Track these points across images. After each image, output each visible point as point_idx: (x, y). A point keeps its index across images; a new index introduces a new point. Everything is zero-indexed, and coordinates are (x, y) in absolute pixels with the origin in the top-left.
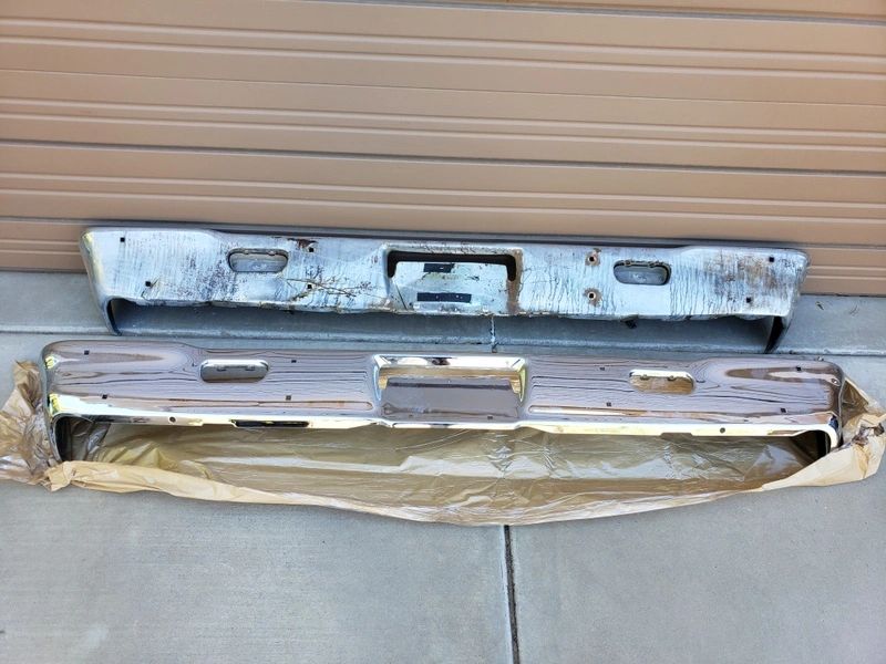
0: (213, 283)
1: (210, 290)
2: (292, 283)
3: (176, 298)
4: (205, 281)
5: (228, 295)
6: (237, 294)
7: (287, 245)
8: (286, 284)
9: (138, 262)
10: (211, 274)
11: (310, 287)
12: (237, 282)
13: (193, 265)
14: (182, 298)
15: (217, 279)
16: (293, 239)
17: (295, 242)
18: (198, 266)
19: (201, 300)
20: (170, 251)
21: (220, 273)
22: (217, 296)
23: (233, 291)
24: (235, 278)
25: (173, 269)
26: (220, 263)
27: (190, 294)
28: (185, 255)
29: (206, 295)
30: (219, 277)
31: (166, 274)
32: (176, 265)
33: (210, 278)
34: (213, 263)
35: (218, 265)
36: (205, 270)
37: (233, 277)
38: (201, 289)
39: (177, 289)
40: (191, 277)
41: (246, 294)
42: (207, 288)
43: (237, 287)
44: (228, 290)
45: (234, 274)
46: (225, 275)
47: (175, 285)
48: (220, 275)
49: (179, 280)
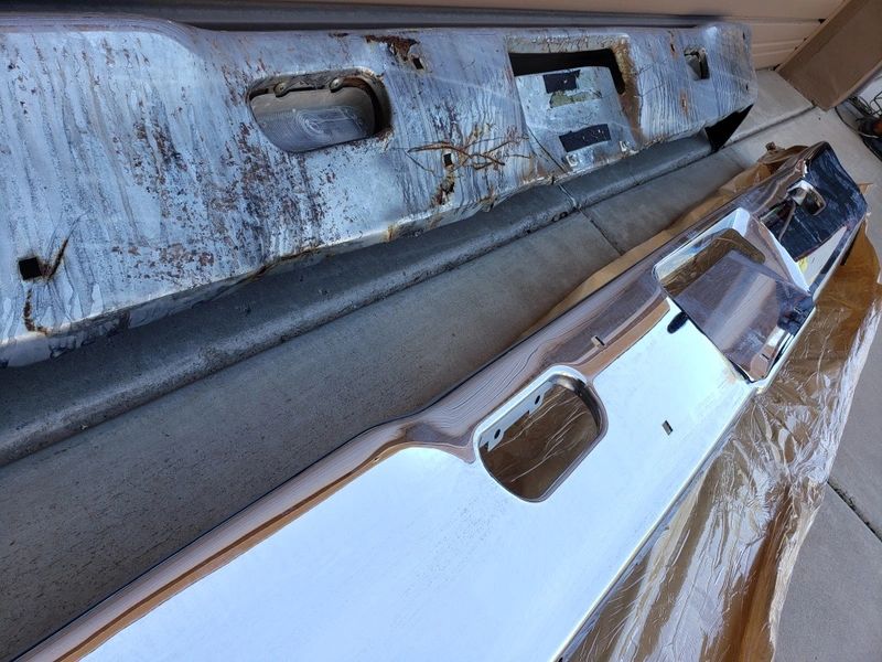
0: (255, 204)
1: (258, 230)
3: (165, 290)
4: (231, 202)
5: (309, 230)
6: (327, 221)
10: (235, 173)
12: (316, 183)
13: (171, 156)
14: (186, 284)
15: (260, 189)
16: (373, 37)
18: (185, 155)
19: (245, 270)
20: (67, 110)
21: (258, 170)
22: (282, 244)
23: (316, 215)
24: (303, 172)
25: (109, 182)
26: (245, 131)
27: (205, 259)
28: (129, 121)
29: (252, 248)
30: (261, 179)
31: (90, 210)
32: (114, 164)
33: (239, 189)
34: (225, 136)
35: (243, 141)
36: (213, 164)
37: (296, 171)
38: (232, 234)
39: (156, 256)
40: (182, 199)
41: (351, 214)
42: (245, 224)
43: (319, 200)
44: (303, 215)
45: (295, 161)
46: (275, 169)
47: (144, 242)
48: (260, 172)
49: (149, 221)
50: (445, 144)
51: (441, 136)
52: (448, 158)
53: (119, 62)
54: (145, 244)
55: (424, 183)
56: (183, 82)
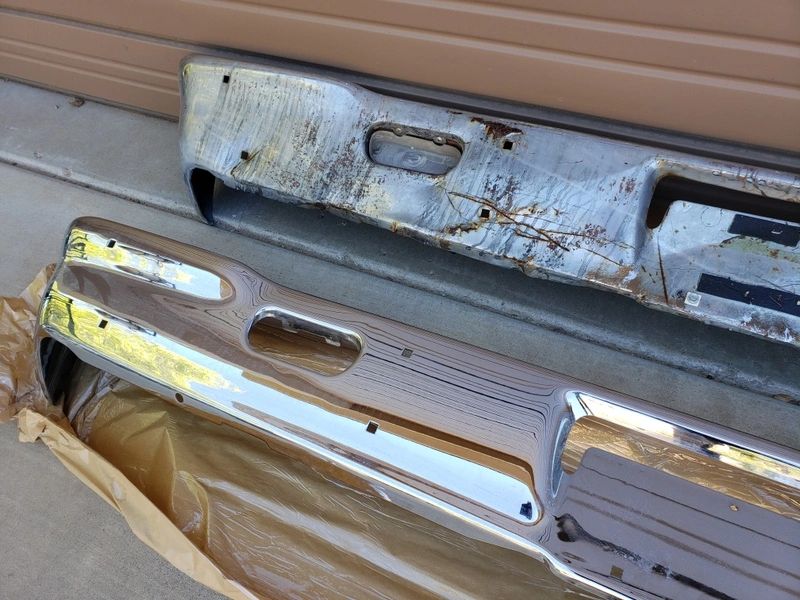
0: (333, 174)
1: (326, 185)
2: (457, 200)
4: (322, 169)
5: (351, 199)
6: (363, 201)
7: (466, 130)
8: (445, 200)
9: (239, 118)
10: (334, 157)
11: (485, 214)
12: (369, 181)
15: (340, 169)
16: (480, 121)
17: (483, 126)
18: (319, 140)
19: (309, 198)
21: (347, 160)
22: (334, 198)
23: (360, 194)
24: (368, 172)
26: (353, 142)
27: (296, 184)
28: (305, 118)
29: (318, 191)
30: (344, 165)
31: (271, 145)
32: (290, 132)
33: (330, 165)
34: (341, 140)
35: (349, 146)
36: (327, 149)
37: (366, 170)
40: (303, 157)
41: (379, 204)
42: (321, 180)
43: (366, 189)
44: (352, 191)
45: (368, 165)
46: (355, 164)
48: (347, 162)
49: (287, 158)
50: (487, 202)
51: (488, 196)
54: (279, 166)
55: (448, 215)
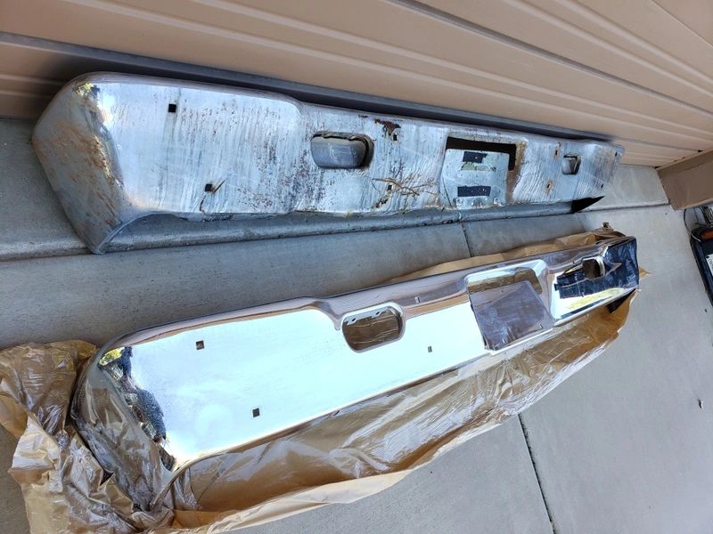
0: (297, 187)
1: (293, 197)
2: (377, 183)
3: (250, 211)
4: (287, 183)
5: (314, 202)
6: (322, 201)
7: (371, 128)
8: (371, 186)
9: (196, 150)
10: (294, 171)
12: (325, 183)
14: (259, 211)
15: (301, 180)
17: (382, 126)
18: (279, 159)
19: (282, 212)
20: (244, 131)
21: (304, 172)
22: (300, 205)
23: (319, 197)
24: (322, 177)
25: (247, 163)
26: (305, 154)
27: (269, 203)
28: (263, 139)
29: (288, 204)
30: (303, 176)
31: (236, 172)
32: (251, 156)
33: (293, 178)
34: (296, 154)
35: (302, 158)
36: (287, 165)
37: (319, 176)
38: (283, 196)
39: (252, 197)
40: (269, 177)
41: (334, 201)
42: (289, 193)
43: (323, 192)
44: (314, 196)
45: (320, 172)
46: (310, 173)
47: (249, 190)
49: (255, 182)
50: (391, 180)
51: (391, 176)
52: (390, 187)
53: (270, 116)
55: (373, 195)
56: (289, 128)
